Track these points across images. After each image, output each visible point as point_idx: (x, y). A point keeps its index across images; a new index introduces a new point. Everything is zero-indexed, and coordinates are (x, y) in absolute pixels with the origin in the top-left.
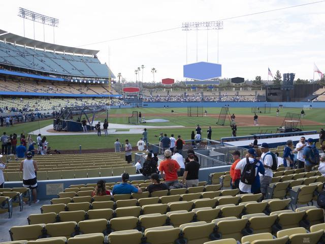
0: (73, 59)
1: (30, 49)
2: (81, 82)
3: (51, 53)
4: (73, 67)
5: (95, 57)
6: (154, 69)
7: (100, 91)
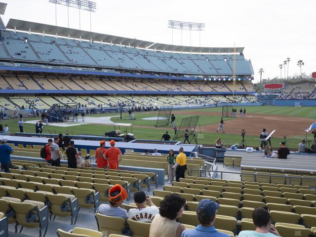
0: (216, 58)
1: (177, 54)
2: (215, 80)
3: (196, 55)
4: (212, 67)
5: (242, 54)
6: (301, 61)
7: (235, 88)
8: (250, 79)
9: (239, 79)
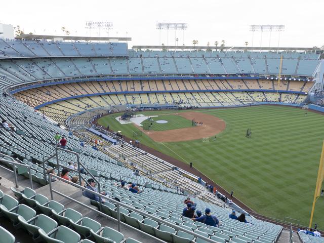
8: (309, 80)
9: (299, 80)
